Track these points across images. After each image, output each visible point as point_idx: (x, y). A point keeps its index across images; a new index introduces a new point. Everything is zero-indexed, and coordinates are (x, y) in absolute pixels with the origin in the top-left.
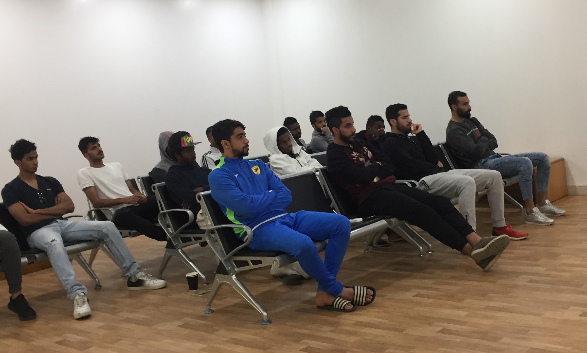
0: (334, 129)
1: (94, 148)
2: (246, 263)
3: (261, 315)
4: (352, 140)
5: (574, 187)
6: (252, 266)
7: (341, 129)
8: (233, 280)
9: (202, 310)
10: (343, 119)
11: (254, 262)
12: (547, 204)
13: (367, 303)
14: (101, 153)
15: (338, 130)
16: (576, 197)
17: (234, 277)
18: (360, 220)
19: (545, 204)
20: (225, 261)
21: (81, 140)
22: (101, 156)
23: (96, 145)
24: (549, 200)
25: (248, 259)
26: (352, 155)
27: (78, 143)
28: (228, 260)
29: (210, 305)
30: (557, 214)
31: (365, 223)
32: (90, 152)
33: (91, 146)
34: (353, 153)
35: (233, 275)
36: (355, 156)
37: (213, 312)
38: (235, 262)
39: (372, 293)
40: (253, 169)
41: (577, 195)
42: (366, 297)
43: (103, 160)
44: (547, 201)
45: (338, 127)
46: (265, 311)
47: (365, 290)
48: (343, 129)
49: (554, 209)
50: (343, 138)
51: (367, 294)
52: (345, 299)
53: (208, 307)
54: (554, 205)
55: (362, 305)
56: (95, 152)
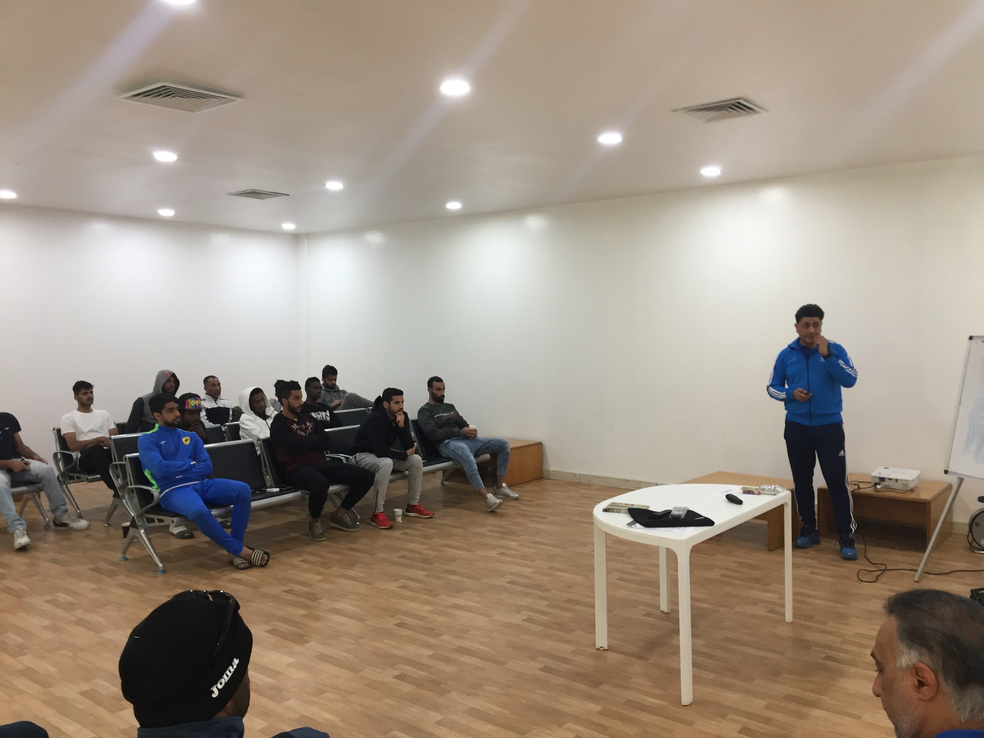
0: (283, 400)
1: (85, 394)
2: (152, 521)
3: (157, 565)
4: (299, 411)
5: (548, 471)
6: (157, 524)
7: (290, 400)
8: (141, 533)
9: (118, 556)
10: (293, 392)
11: (160, 521)
12: (503, 487)
13: (262, 566)
14: (91, 400)
15: (287, 401)
16: (548, 480)
17: (142, 531)
18: (277, 490)
19: (502, 487)
20: (138, 517)
21: (77, 382)
22: (90, 403)
23: (89, 391)
24: (507, 484)
25: (156, 517)
26: (293, 426)
27: (73, 384)
28: (140, 516)
29: (125, 553)
30: (511, 497)
31: (280, 493)
32: (81, 395)
33: (84, 391)
34: (294, 425)
35: (141, 529)
36: (295, 428)
37: (126, 559)
38: (146, 518)
39: (266, 558)
40: (184, 439)
41: (549, 479)
42: (261, 561)
43: (91, 405)
44: (504, 485)
45: (287, 398)
46: (161, 562)
47: (262, 554)
48: (291, 400)
49: (509, 492)
50: (291, 409)
51: (262, 558)
52: (243, 559)
53: (124, 555)
54: (511, 489)
55: (257, 566)
56: (85, 398)
